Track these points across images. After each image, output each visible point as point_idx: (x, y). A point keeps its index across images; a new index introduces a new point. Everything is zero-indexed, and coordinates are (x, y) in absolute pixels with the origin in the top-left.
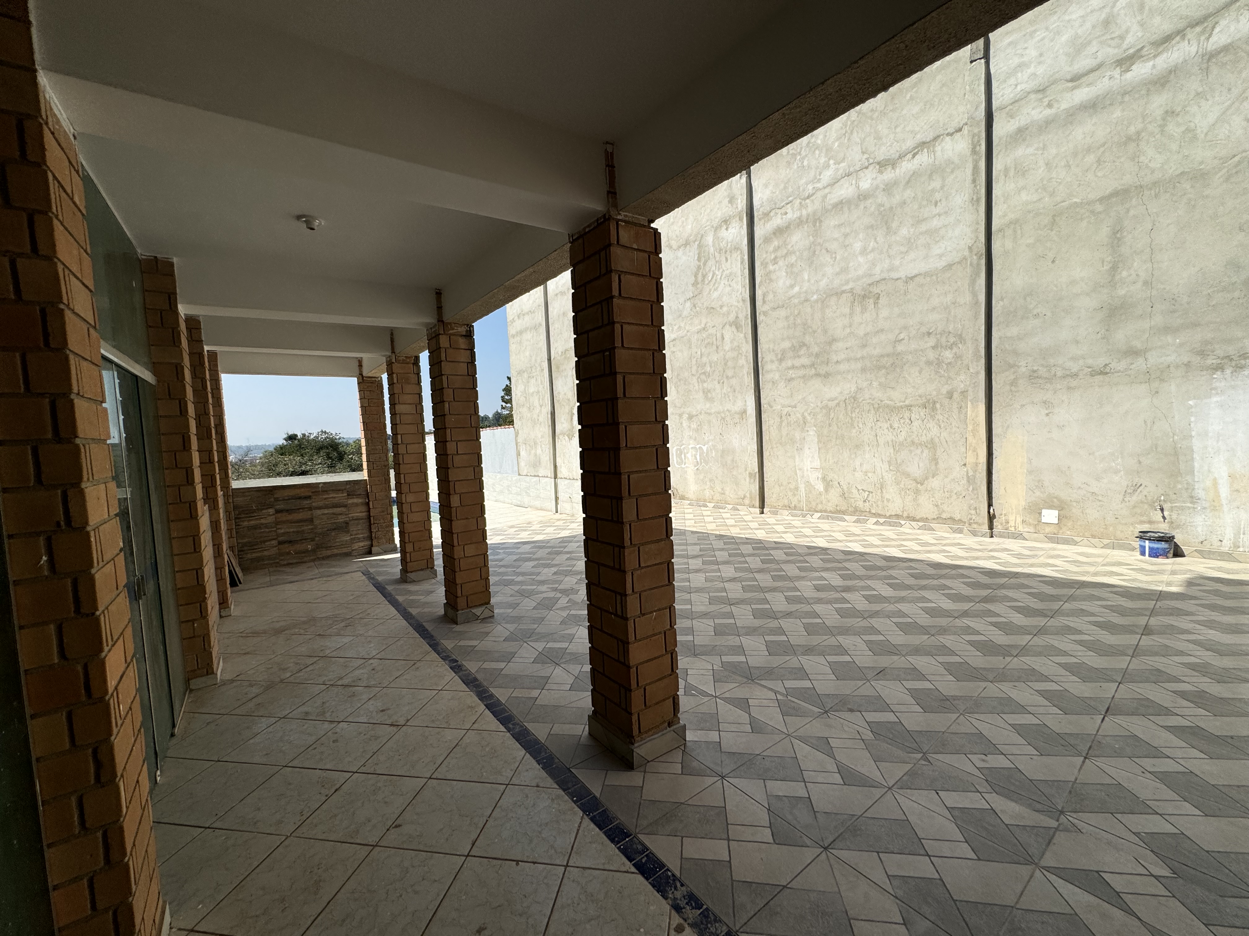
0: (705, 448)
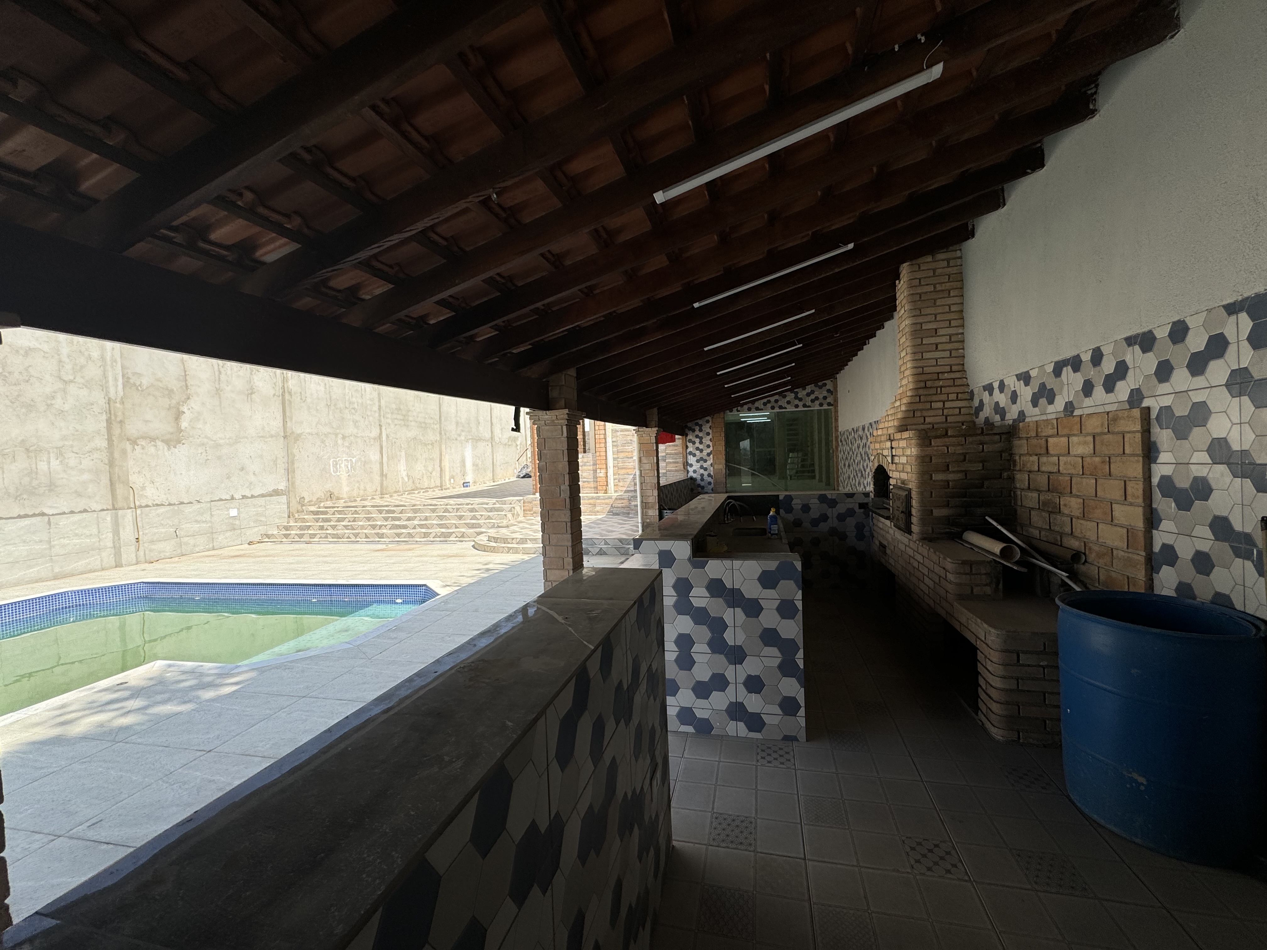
0: (354, 460)
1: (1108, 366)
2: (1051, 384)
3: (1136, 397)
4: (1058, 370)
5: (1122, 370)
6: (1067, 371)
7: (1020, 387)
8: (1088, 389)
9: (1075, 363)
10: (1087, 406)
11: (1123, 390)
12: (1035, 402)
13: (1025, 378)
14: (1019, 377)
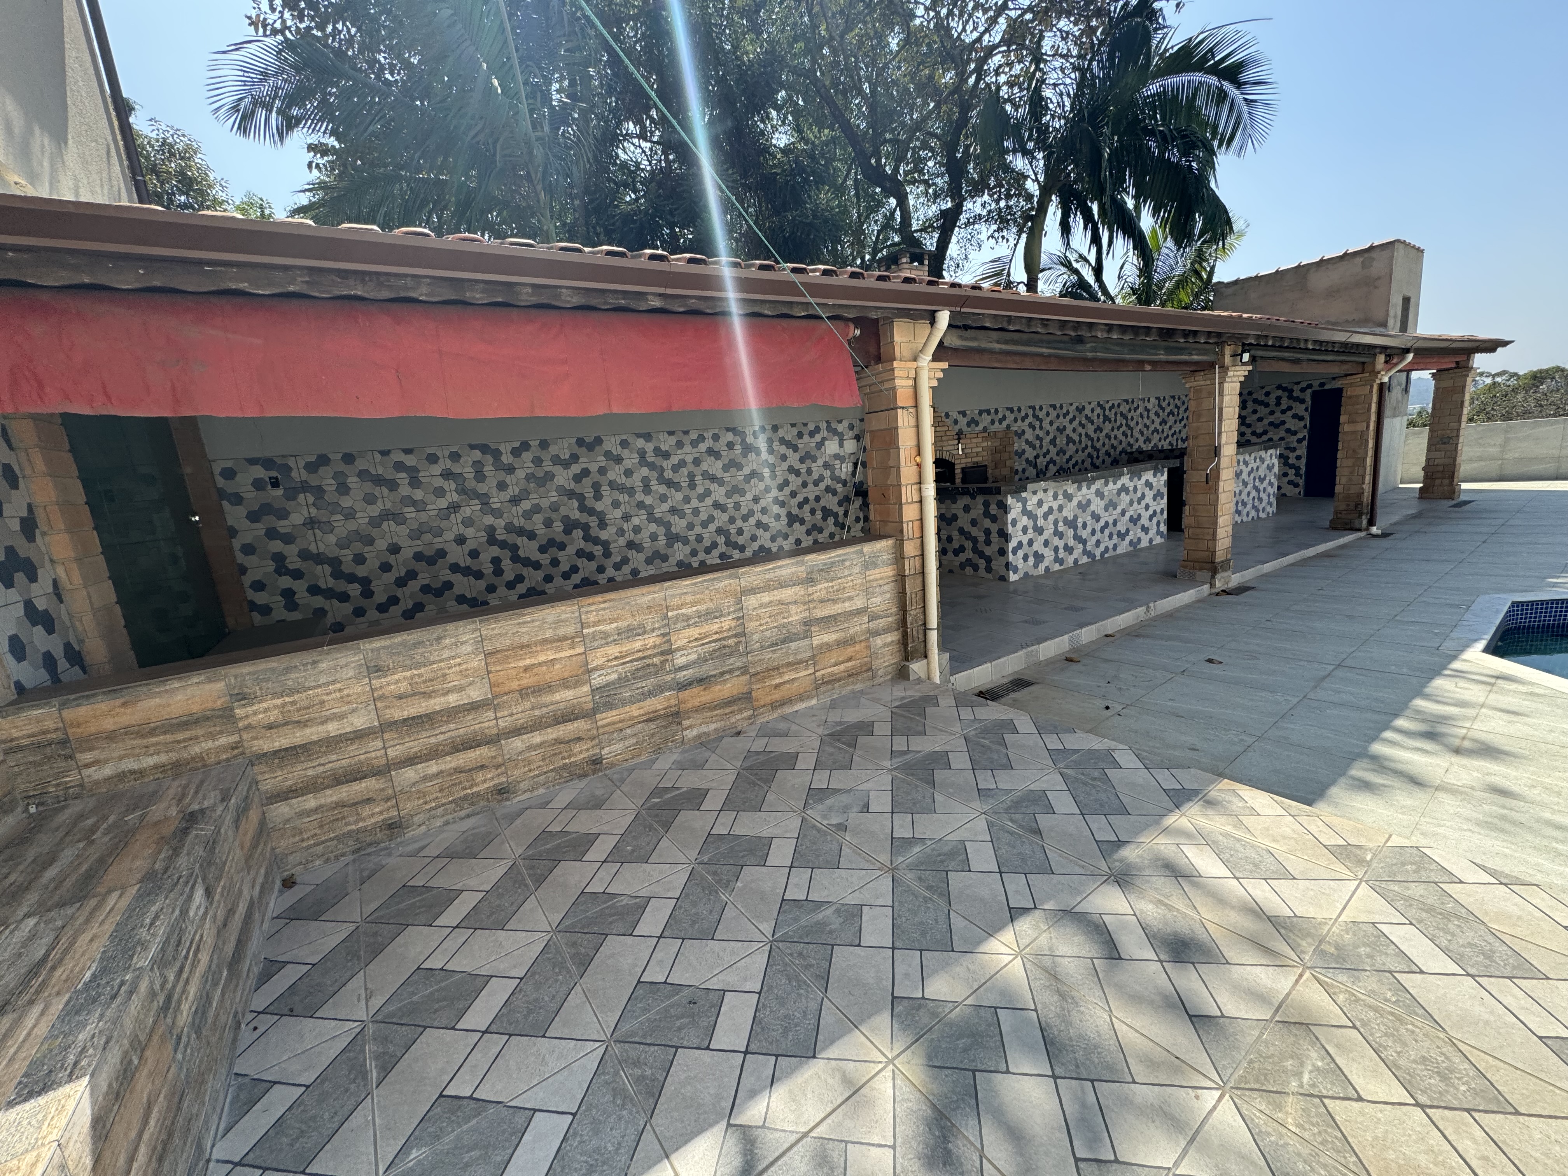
1: (1000, 416)
2: (977, 418)
3: (1008, 427)
4: (981, 413)
5: (1004, 417)
6: (985, 414)
7: (960, 418)
8: (993, 422)
9: (988, 412)
10: (992, 428)
11: (1005, 424)
12: (969, 425)
13: (963, 414)
14: (959, 412)
